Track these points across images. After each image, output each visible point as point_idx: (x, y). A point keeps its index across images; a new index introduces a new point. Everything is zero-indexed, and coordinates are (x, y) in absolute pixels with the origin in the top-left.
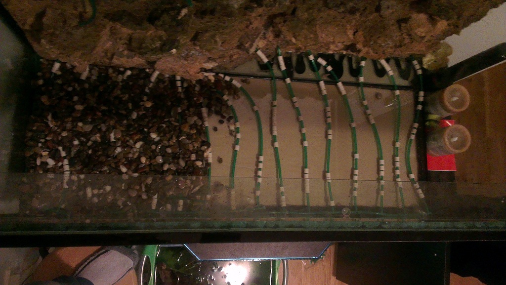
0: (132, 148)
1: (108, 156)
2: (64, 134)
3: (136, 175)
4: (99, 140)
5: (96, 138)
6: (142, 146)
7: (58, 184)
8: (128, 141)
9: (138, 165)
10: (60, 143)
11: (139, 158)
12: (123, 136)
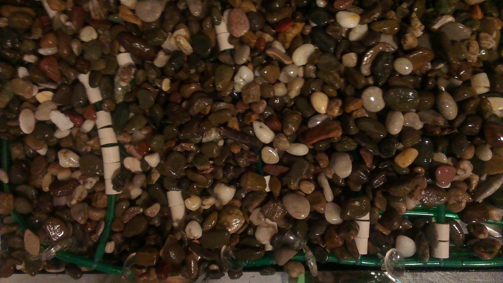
0: (282, 66)
1: (216, 97)
2: (88, 35)
3: (301, 150)
4: (187, 47)
5: (178, 43)
6: (311, 60)
7: (91, 182)
8: (269, 46)
9: (305, 121)
10: (80, 63)
11: (306, 96)
12: (253, 30)
